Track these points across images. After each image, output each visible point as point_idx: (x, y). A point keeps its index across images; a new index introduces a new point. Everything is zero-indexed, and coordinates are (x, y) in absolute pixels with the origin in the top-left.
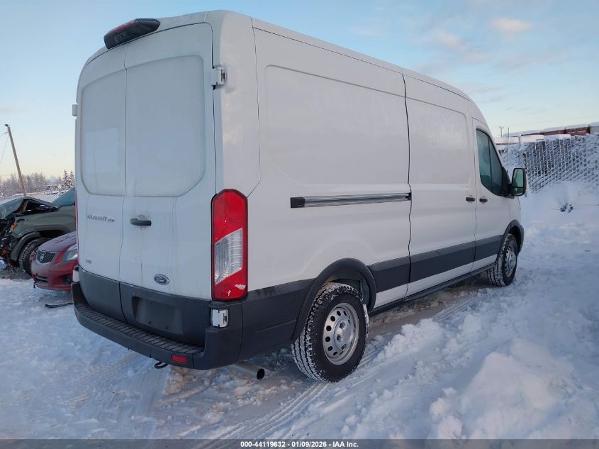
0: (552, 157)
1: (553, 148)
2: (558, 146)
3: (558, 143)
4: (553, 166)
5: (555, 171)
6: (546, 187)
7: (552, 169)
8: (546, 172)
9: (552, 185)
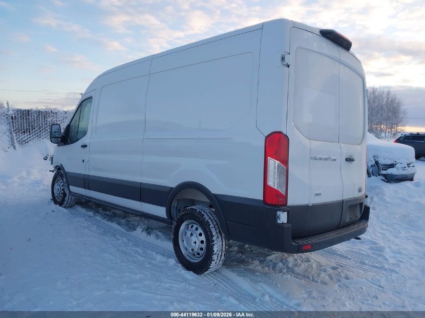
0: (34, 122)
1: (36, 116)
2: (39, 115)
3: (39, 113)
4: (35, 128)
5: (36, 132)
6: (30, 143)
7: (34, 130)
8: (29, 132)
9: (34, 141)
